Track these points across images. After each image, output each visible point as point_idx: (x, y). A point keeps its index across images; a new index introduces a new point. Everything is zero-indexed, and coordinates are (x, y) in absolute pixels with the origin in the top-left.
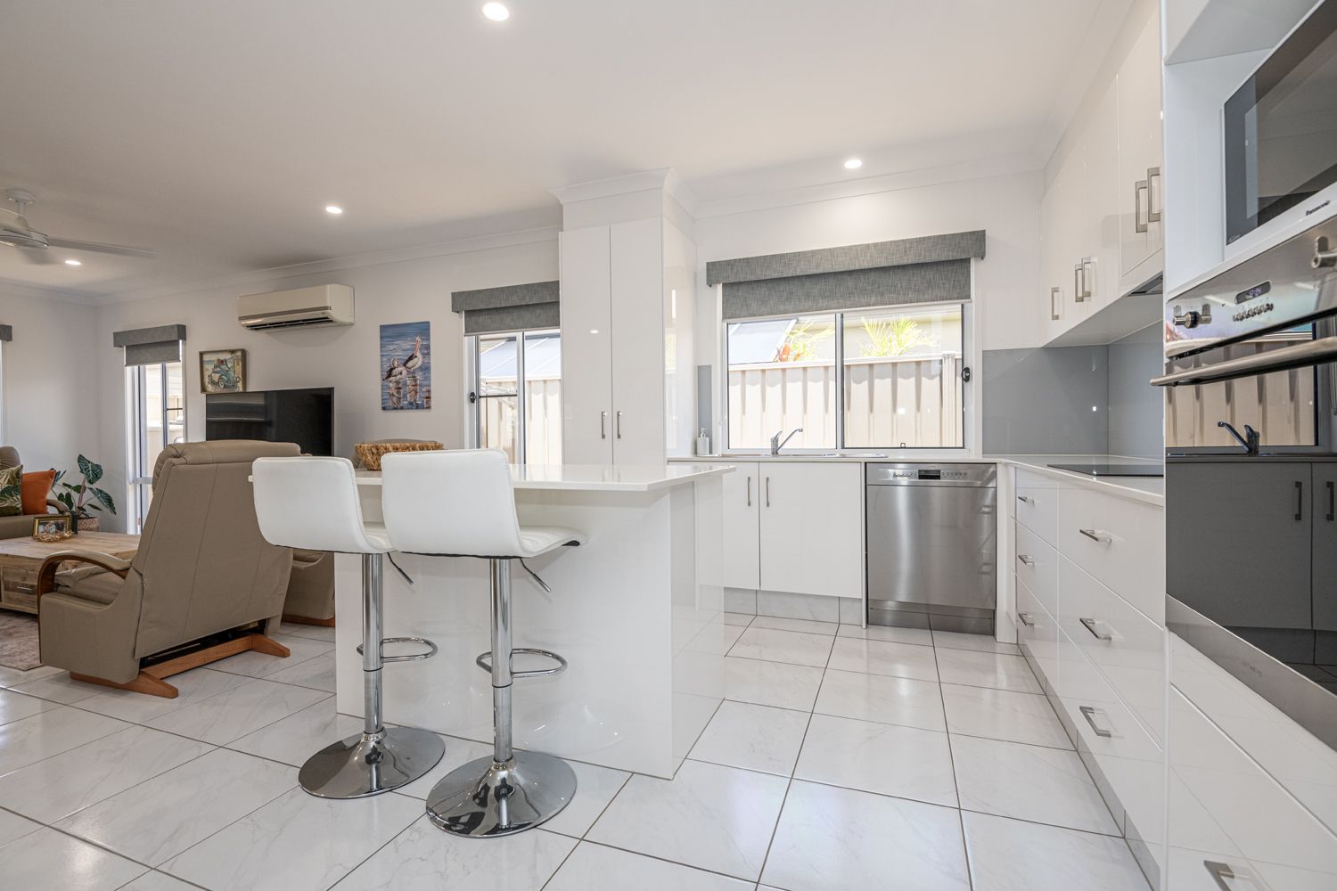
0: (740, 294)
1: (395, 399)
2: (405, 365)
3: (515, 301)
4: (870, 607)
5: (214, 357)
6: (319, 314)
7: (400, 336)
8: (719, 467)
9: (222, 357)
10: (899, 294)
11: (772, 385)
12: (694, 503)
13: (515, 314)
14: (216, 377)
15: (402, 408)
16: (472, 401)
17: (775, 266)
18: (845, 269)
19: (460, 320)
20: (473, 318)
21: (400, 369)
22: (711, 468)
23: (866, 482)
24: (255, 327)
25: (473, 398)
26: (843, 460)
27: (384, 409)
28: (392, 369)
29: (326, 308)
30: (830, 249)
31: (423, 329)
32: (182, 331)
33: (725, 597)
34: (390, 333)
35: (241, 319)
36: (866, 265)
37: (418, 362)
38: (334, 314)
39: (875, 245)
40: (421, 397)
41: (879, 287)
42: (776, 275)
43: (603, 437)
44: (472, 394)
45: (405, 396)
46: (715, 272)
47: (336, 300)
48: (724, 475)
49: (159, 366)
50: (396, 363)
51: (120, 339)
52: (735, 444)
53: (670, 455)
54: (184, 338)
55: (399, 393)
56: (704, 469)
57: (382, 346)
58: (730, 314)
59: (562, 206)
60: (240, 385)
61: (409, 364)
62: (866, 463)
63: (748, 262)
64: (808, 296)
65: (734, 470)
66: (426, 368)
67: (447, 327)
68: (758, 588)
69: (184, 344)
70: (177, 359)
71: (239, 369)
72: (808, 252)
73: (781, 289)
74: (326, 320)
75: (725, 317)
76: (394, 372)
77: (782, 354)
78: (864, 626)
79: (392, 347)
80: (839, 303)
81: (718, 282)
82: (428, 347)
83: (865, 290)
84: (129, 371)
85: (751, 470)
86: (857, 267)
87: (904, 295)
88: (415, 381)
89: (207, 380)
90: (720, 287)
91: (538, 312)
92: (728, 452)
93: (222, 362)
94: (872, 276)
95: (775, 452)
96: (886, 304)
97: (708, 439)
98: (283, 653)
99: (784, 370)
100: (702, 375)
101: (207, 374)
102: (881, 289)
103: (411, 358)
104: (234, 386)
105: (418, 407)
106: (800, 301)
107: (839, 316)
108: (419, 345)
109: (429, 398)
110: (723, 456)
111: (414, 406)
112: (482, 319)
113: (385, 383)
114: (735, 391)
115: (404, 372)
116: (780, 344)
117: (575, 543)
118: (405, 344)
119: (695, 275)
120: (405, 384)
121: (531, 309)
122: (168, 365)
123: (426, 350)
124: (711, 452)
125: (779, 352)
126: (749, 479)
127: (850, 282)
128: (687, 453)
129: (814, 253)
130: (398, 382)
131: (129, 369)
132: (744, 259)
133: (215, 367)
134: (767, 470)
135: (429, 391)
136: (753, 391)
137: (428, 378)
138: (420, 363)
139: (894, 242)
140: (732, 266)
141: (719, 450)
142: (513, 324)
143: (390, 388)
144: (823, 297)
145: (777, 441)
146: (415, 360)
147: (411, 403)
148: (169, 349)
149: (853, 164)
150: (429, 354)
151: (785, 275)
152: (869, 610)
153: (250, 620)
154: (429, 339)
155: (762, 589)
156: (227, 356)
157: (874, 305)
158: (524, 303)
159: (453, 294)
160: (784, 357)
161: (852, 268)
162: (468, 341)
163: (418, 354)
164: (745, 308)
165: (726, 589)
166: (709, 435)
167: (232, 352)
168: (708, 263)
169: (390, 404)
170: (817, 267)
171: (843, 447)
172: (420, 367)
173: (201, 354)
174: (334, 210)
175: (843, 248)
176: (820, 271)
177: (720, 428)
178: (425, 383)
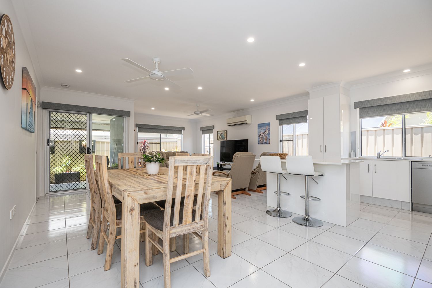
0: (366, 110)
1: (261, 142)
2: (264, 133)
3: (293, 116)
4: (413, 205)
5: (220, 132)
6: (244, 122)
7: (263, 126)
8: (359, 161)
9: (222, 132)
10: (427, 108)
11: (379, 136)
12: (350, 169)
13: (293, 120)
14: (220, 137)
15: (263, 144)
16: (281, 142)
17: (378, 102)
18: (405, 101)
19: (278, 122)
20: (282, 121)
21: (262, 134)
22: (355, 161)
23: (411, 167)
24: (230, 126)
25: (281, 141)
26: (405, 160)
27: (258, 144)
28: (260, 134)
29: (246, 121)
30: (399, 96)
31: (268, 124)
32: (213, 127)
33: (360, 198)
34: (260, 126)
35: (227, 124)
36: (413, 100)
37: (267, 132)
38: (248, 122)
39: (417, 93)
40: (268, 141)
41: (419, 106)
42: (379, 105)
43: (321, 152)
44: (281, 140)
45: (264, 141)
46: (357, 105)
47: (248, 119)
48: (360, 163)
49: (208, 134)
50: (261, 133)
51: (201, 129)
52: (364, 154)
53: (342, 157)
54: (214, 128)
55: (262, 140)
56: (352, 161)
57: (258, 129)
58: (361, 116)
59: (309, 93)
60: (226, 138)
61: (265, 133)
62: (411, 161)
63: (369, 101)
64: (391, 110)
65: (363, 161)
66: (269, 134)
67: (275, 124)
68: (372, 196)
69: (214, 130)
70: (212, 133)
71: (225, 135)
72: (391, 97)
73: (381, 108)
74: (246, 123)
75: (360, 117)
76: (261, 135)
77: (384, 124)
78: (410, 210)
79: (260, 129)
80: (403, 111)
81: (358, 108)
82: (270, 129)
83: (414, 107)
84: (203, 135)
85: (370, 162)
86: (410, 100)
87: (430, 108)
88: (266, 137)
89: (218, 137)
90: (358, 109)
91: (300, 119)
92: (361, 157)
93: (222, 133)
94: (416, 103)
95: (379, 157)
96: (422, 111)
97: (354, 153)
98: (250, 195)
99: (384, 130)
100: (352, 134)
101: (218, 136)
102: (420, 107)
103: (265, 131)
104: (224, 139)
105: (267, 143)
106: (388, 111)
107: (403, 115)
108: (267, 128)
109: (270, 141)
110: (360, 158)
111: (266, 143)
112: (284, 121)
113: (259, 137)
114: (364, 138)
115: (264, 135)
116: (383, 121)
117: (322, 175)
118: (264, 128)
119: (350, 106)
120: (264, 138)
121: (298, 118)
122: (210, 134)
123: (269, 129)
124: (355, 157)
125: (382, 123)
126: (369, 165)
127: (408, 105)
128: (347, 157)
129: (393, 97)
130: (262, 137)
131: (202, 135)
132: (367, 101)
133: (221, 134)
134: (375, 162)
135: (270, 140)
136: (372, 138)
137: (269, 136)
138: (267, 133)
139: (425, 92)
140: (363, 103)
141: (358, 156)
142: (292, 122)
143: (260, 139)
144: (397, 110)
145: (379, 154)
146: (266, 132)
147: (265, 143)
148: (211, 131)
149: (407, 71)
150: (270, 130)
151: (382, 104)
152: (413, 206)
153: (243, 187)
154: (270, 127)
155: (373, 196)
156: (223, 132)
157: (417, 111)
158: (296, 117)
159: (277, 115)
160: (384, 125)
161: (407, 101)
162: (280, 127)
163: (267, 130)
164: (367, 114)
165: (360, 195)
166: (355, 152)
167: (224, 131)
168: (354, 103)
169: (260, 143)
170: (394, 101)
171: (405, 156)
172: (268, 134)
173: (218, 132)
174: (252, 100)
175: (404, 95)
176: (395, 102)
177: (359, 150)
178: (269, 137)
